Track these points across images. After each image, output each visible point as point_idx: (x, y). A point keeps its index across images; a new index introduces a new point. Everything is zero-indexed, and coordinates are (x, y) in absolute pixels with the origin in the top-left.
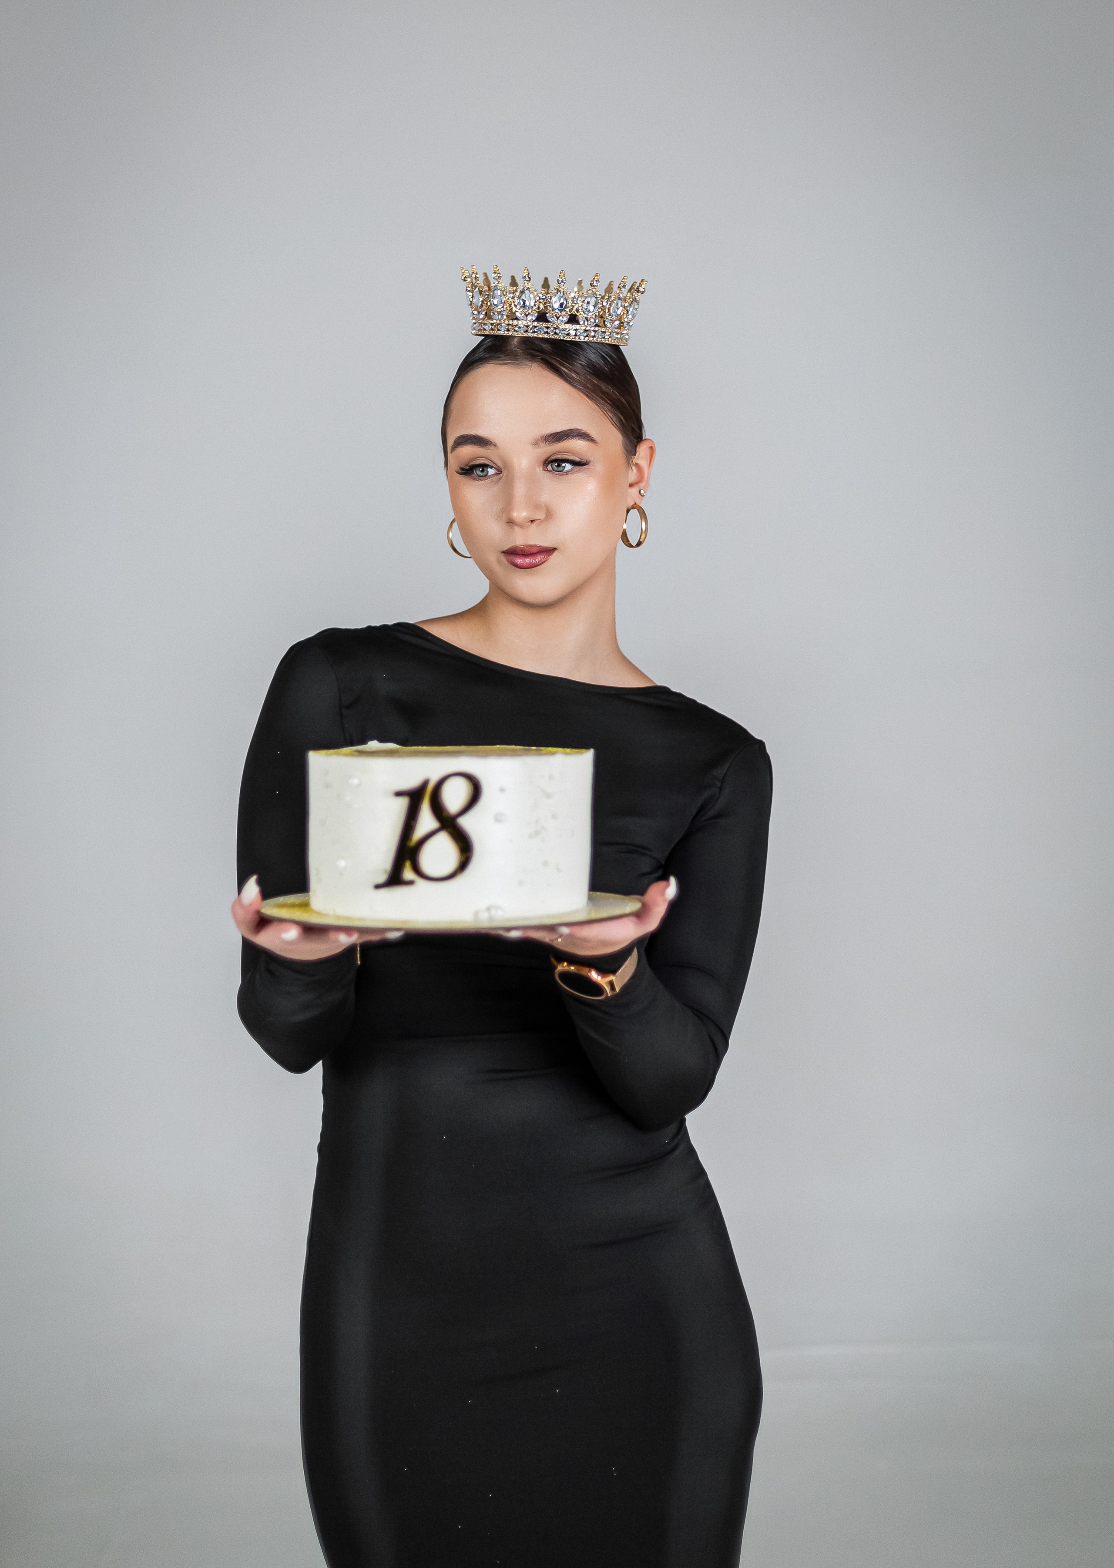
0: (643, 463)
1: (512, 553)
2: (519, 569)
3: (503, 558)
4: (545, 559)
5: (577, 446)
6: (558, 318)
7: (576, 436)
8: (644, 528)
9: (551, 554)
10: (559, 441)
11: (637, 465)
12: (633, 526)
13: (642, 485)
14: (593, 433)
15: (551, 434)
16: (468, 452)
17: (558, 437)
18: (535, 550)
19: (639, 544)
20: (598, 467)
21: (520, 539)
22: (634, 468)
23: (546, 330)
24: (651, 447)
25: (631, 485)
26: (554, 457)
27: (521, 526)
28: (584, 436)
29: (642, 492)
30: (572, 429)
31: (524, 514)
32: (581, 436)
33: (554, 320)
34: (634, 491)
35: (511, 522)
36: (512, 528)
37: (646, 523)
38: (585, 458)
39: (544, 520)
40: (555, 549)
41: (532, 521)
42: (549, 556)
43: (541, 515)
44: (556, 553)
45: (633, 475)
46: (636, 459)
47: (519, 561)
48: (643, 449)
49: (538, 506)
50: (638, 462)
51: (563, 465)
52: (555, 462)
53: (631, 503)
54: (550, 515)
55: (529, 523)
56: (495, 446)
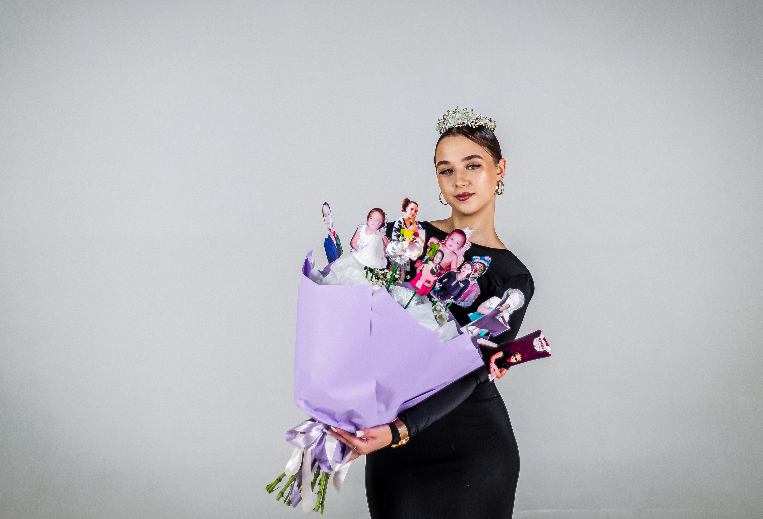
0: (502, 167)
1: (458, 197)
2: (461, 201)
3: (456, 199)
4: (470, 197)
5: (478, 161)
7: (476, 157)
9: (472, 195)
11: (500, 167)
13: (503, 174)
14: (481, 156)
15: (467, 158)
16: (442, 167)
17: (470, 158)
18: (466, 194)
19: (501, 193)
20: (485, 167)
21: (460, 191)
22: (499, 168)
24: (504, 161)
25: (498, 174)
26: (469, 165)
27: (460, 188)
28: (479, 157)
29: (502, 176)
30: (474, 155)
31: (461, 183)
34: (500, 176)
35: (457, 186)
36: (457, 188)
38: (480, 164)
39: (468, 185)
41: (464, 185)
43: (467, 183)
44: (474, 194)
45: (498, 171)
46: (499, 165)
47: (461, 199)
48: (501, 162)
49: (465, 181)
50: (500, 166)
51: (473, 167)
52: (470, 166)
53: (498, 180)
54: (470, 183)
55: (463, 186)
56: (450, 163)
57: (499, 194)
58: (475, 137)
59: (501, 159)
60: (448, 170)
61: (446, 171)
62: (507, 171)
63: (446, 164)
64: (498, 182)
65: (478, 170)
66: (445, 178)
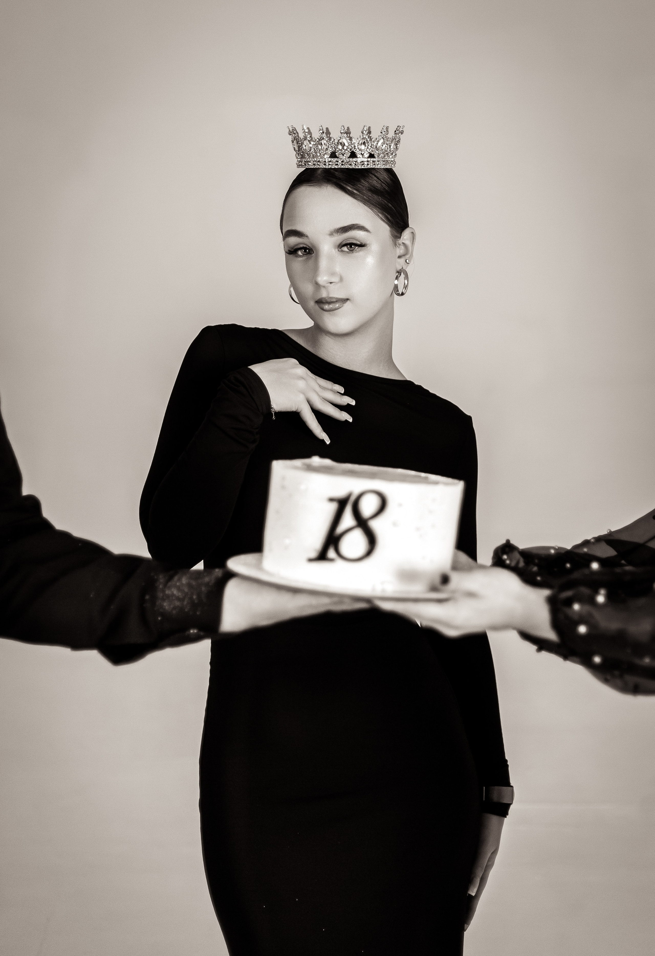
0: (408, 243)
1: (320, 302)
2: (325, 312)
3: (316, 305)
4: (341, 306)
6: (343, 155)
7: (357, 228)
8: (406, 284)
9: (345, 303)
10: (345, 232)
11: (403, 244)
12: (401, 282)
13: (407, 256)
14: (367, 226)
15: (341, 228)
16: (293, 240)
17: (345, 229)
18: (334, 300)
19: (403, 294)
20: (374, 247)
21: (323, 294)
22: (401, 245)
23: (336, 163)
25: (400, 257)
26: (344, 243)
27: (323, 287)
28: (362, 228)
29: (407, 261)
30: (354, 224)
31: (325, 278)
32: (359, 228)
33: (341, 156)
34: (402, 260)
35: (317, 285)
37: (408, 281)
38: (364, 243)
39: (338, 282)
40: (348, 299)
41: (331, 283)
42: (343, 304)
43: (336, 279)
44: (348, 302)
45: (400, 251)
46: (401, 240)
47: (325, 307)
48: (406, 234)
49: (333, 274)
50: (403, 242)
51: (351, 247)
52: (346, 245)
53: (399, 268)
54: (341, 279)
55: (329, 284)
56: (307, 236)
57: (398, 295)
58: (357, 190)
59: (408, 228)
60: (305, 249)
61: (301, 249)
62: (417, 250)
63: (300, 238)
64: (399, 272)
65: (359, 253)
66: (298, 263)
